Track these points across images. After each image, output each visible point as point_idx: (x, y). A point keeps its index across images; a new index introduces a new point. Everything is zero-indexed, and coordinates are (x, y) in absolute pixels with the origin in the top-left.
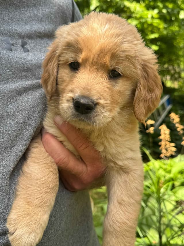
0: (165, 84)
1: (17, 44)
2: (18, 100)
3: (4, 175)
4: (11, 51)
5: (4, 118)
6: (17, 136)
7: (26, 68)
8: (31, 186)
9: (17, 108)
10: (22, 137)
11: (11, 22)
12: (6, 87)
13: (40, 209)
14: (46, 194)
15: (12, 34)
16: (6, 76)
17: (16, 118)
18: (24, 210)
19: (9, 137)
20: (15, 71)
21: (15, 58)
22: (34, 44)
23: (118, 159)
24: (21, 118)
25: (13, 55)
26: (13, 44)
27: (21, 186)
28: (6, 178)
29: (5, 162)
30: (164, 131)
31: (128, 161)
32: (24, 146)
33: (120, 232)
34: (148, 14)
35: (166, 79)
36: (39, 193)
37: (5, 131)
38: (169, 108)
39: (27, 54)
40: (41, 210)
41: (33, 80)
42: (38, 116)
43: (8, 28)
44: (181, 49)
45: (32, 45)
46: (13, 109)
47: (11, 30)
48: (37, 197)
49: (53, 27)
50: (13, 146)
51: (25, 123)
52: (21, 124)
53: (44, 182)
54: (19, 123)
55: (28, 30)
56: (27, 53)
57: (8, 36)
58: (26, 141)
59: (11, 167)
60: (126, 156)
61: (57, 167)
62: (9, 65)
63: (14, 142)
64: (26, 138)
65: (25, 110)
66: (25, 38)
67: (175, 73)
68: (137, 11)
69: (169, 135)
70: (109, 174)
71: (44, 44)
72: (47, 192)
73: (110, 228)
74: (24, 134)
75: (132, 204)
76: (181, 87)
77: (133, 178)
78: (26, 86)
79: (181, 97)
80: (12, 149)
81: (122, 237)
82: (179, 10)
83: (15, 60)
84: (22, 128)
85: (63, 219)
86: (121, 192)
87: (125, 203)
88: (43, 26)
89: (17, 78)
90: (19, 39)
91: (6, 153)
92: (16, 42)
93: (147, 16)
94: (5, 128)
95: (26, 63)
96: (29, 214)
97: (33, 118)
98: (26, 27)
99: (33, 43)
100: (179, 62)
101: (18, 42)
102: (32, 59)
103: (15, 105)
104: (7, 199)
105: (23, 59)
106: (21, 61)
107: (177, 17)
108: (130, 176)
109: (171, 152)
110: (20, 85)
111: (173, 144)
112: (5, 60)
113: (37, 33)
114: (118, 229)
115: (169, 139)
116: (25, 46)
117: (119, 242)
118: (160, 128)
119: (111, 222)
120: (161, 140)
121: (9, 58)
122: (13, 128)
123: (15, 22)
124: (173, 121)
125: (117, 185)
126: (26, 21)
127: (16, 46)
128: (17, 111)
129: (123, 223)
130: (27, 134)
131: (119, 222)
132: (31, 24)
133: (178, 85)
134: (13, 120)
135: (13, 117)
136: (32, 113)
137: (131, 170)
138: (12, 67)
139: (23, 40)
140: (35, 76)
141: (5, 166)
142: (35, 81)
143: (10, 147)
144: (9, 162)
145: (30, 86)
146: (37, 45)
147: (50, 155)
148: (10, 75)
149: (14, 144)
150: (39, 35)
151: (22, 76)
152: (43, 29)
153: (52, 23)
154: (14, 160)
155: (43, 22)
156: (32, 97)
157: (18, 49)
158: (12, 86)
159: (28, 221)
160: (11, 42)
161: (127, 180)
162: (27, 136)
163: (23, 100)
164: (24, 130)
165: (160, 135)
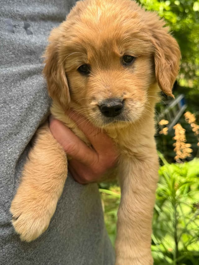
0: (179, 83)
1: (19, 26)
2: (22, 84)
3: (10, 163)
4: (13, 33)
5: (7, 103)
6: (21, 122)
7: (29, 51)
8: (38, 171)
9: (21, 92)
10: (27, 124)
11: (12, 3)
12: (9, 70)
13: (46, 195)
14: (54, 180)
15: (13, 15)
16: (8, 59)
17: (20, 103)
18: (30, 195)
19: (14, 122)
20: (18, 54)
21: (18, 40)
22: (37, 27)
23: (132, 146)
24: (26, 103)
25: (15, 37)
26: (15, 26)
27: (28, 171)
28: (12, 166)
29: (10, 149)
30: (179, 130)
31: (143, 148)
32: (30, 132)
33: (136, 223)
34: (158, 6)
35: (180, 78)
36: (46, 178)
37: (9, 116)
38: (183, 108)
39: (31, 37)
40: (48, 196)
41: (37, 63)
42: (44, 101)
43: (9, 9)
44: (195, 44)
45: (36, 28)
46: (16, 94)
47: (12, 11)
48: (44, 182)
49: (57, 9)
50: (18, 133)
51: (30, 109)
52: (26, 109)
53: (51, 167)
54: (24, 108)
55: (30, 11)
56: (31, 35)
57: (9, 18)
58: (32, 127)
59: (17, 155)
60: (141, 143)
61: (65, 154)
62: (11, 48)
63: (19, 128)
64: (31, 125)
65: (30, 95)
66: (27, 20)
67: (190, 70)
68: (147, 3)
69: (184, 135)
70: (123, 162)
71: (48, 27)
72: (55, 178)
73: (125, 219)
74: (30, 120)
75: (148, 193)
76: (196, 87)
77: (148, 166)
78: (31, 69)
79: (196, 97)
80: (17, 135)
81: (138, 228)
82: (193, 2)
83: (18, 43)
84: (28, 114)
85: (73, 213)
86: (136, 180)
87: (140, 192)
88: (47, 9)
89: (20, 62)
90: (21, 20)
91: (10, 139)
92: (18, 23)
93: (158, 8)
94: (8, 114)
95: (30, 45)
96: (35, 199)
97: (39, 104)
98: (29, 8)
99: (37, 25)
100: (194, 59)
101: (21, 24)
102: (36, 41)
103: (19, 90)
104: (11, 188)
105: (26, 41)
106: (24, 43)
107: (191, 9)
108: (146, 164)
109: (187, 153)
110: (24, 69)
111: (189, 145)
112: (7, 42)
113: (40, 15)
114: (134, 219)
115: (184, 140)
116: (28, 29)
117: (135, 233)
118: (175, 127)
119: (126, 212)
120: (175, 141)
121: (11, 40)
122: (18, 113)
123: (16, 3)
124: (188, 121)
125: (131, 174)
126: (28, 2)
127: (19, 28)
128: (21, 95)
129: (139, 213)
130: (33, 120)
131: (134, 212)
132: (34, 5)
133: (193, 83)
134: (17, 105)
135: (16, 102)
136: (37, 98)
137: (146, 158)
138: (14, 49)
139: (26, 22)
140: (40, 59)
141: (11, 153)
142: (40, 65)
143: (15, 133)
144: (15, 149)
145: (35, 70)
146: (40, 28)
147: (58, 142)
148: (13, 58)
149: (19, 130)
150: (43, 17)
151: (26, 59)
152: (47, 11)
153: (56, 6)
154: (20, 147)
155: (46, 4)
156: (38, 81)
157: (20, 31)
158: (15, 69)
159: (34, 206)
160: (13, 23)
161: (142, 168)
162: (32, 122)
163: (27, 84)
164: (30, 116)
165: (174, 136)
